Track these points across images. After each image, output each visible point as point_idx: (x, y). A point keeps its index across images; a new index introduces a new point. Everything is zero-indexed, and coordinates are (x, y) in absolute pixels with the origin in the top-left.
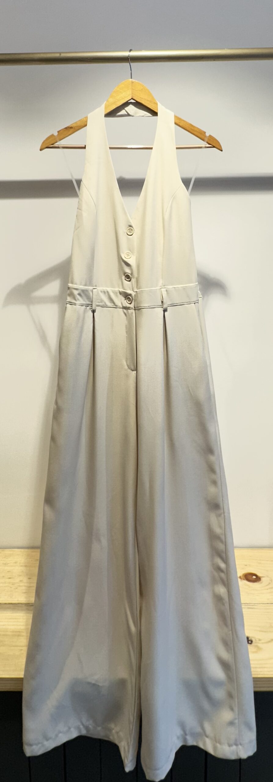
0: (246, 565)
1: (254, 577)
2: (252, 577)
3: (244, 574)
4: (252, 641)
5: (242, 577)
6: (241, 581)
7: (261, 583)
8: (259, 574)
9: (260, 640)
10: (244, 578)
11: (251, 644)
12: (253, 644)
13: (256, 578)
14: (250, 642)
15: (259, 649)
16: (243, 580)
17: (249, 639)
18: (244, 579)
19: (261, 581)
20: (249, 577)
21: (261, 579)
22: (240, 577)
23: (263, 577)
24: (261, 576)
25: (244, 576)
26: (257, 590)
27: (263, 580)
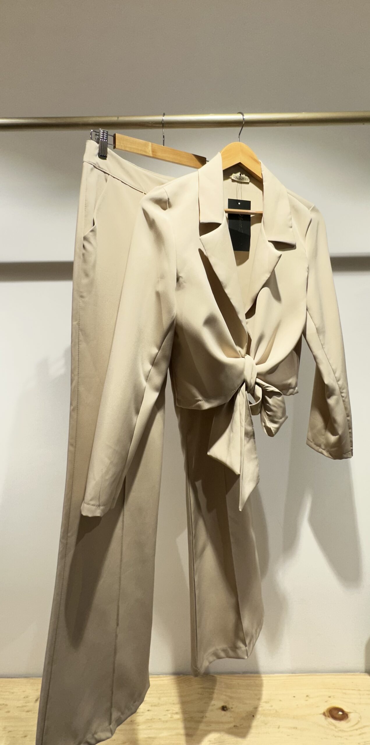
0: (330, 697)
1: (340, 713)
2: (338, 713)
3: (328, 709)
5: (326, 714)
6: (326, 719)
7: (349, 721)
8: (346, 710)
10: (328, 715)
13: (343, 714)
16: (327, 717)
18: (329, 717)
19: (349, 718)
20: (334, 712)
21: (348, 715)
22: (324, 714)
23: (350, 713)
24: (348, 712)
25: (328, 712)
26: (345, 731)
27: (351, 716)
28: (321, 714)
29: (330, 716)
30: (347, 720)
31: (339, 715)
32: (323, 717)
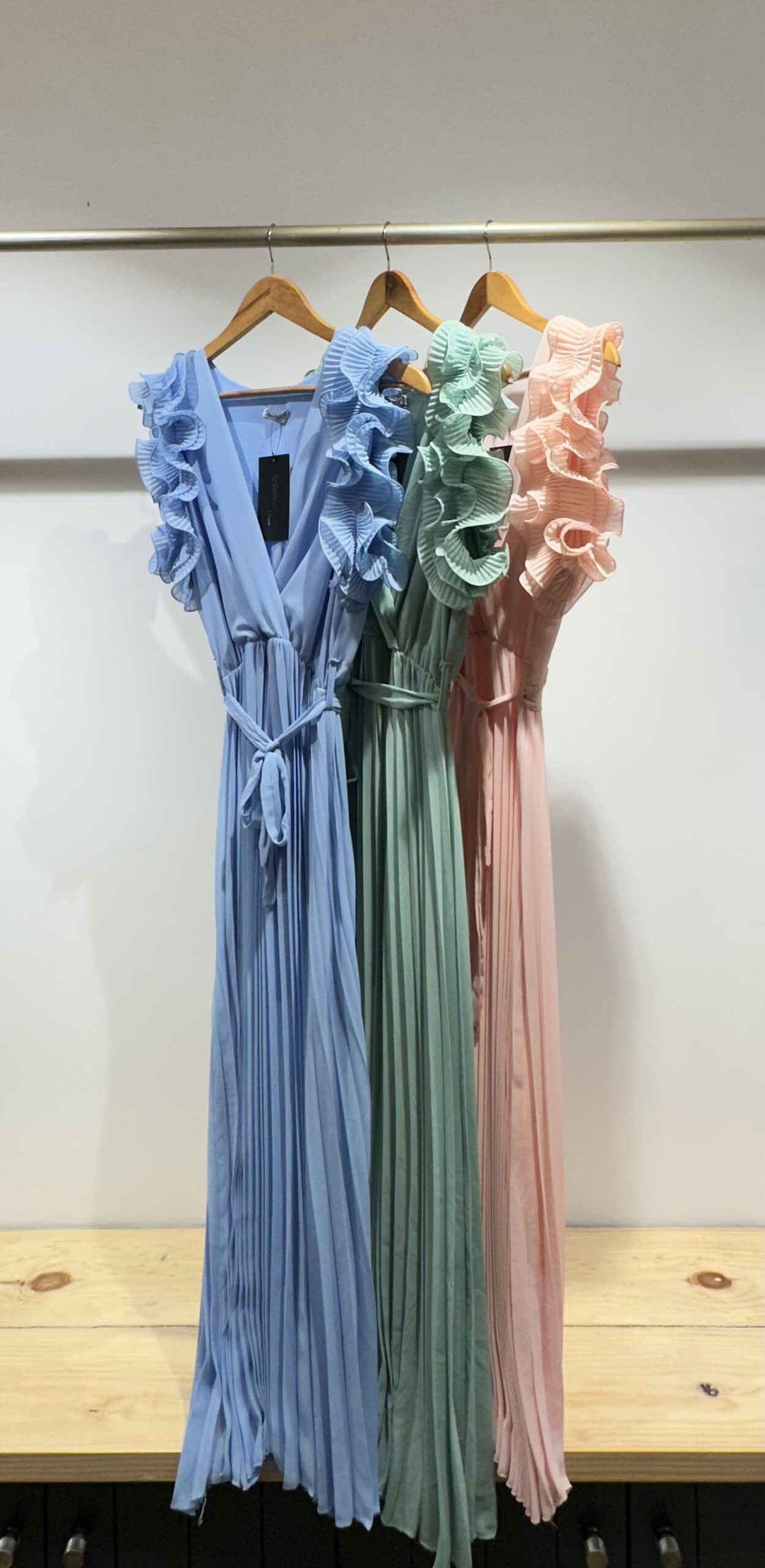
0: (700, 1259)
1: (718, 1280)
2: (714, 1278)
3: (696, 1274)
4: (717, 1392)
5: (692, 1280)
6: (692, 1287)
7: (734, 1290)
8: (728, 1275)
9: (732, 1389)
10: (697, 1281)
11: (714, 1395)
12: (719, 1396)
13: (724, 1281)
14: (712, 1393)
15: (732, 1406)
17: (711, 1388)
18: (696, 1284)
19: (734, 1286)
20: (708, 1280)
21: (733, 1283)
22: (688, 1280)
23: (736, 1279)
24: (734, 1279)
25: (696, 1278)
26: (725, 1303)
27: (737, 1284)
28: (683, 1280)
29: (699, 1283)
30: (731, 1288)
31: (716, 1282)
32: (686, 1285)
